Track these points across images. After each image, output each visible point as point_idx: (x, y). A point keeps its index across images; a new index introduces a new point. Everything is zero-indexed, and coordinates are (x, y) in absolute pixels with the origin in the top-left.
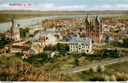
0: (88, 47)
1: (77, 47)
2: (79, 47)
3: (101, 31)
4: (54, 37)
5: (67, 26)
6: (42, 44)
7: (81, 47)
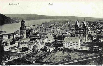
0: (78, 44)
1: (69, 44)
2: (70, 44)
3: (87, 32)
4: (52, 36)
5: (62, 27)
6: (43, 41)
7: (72, 44)
